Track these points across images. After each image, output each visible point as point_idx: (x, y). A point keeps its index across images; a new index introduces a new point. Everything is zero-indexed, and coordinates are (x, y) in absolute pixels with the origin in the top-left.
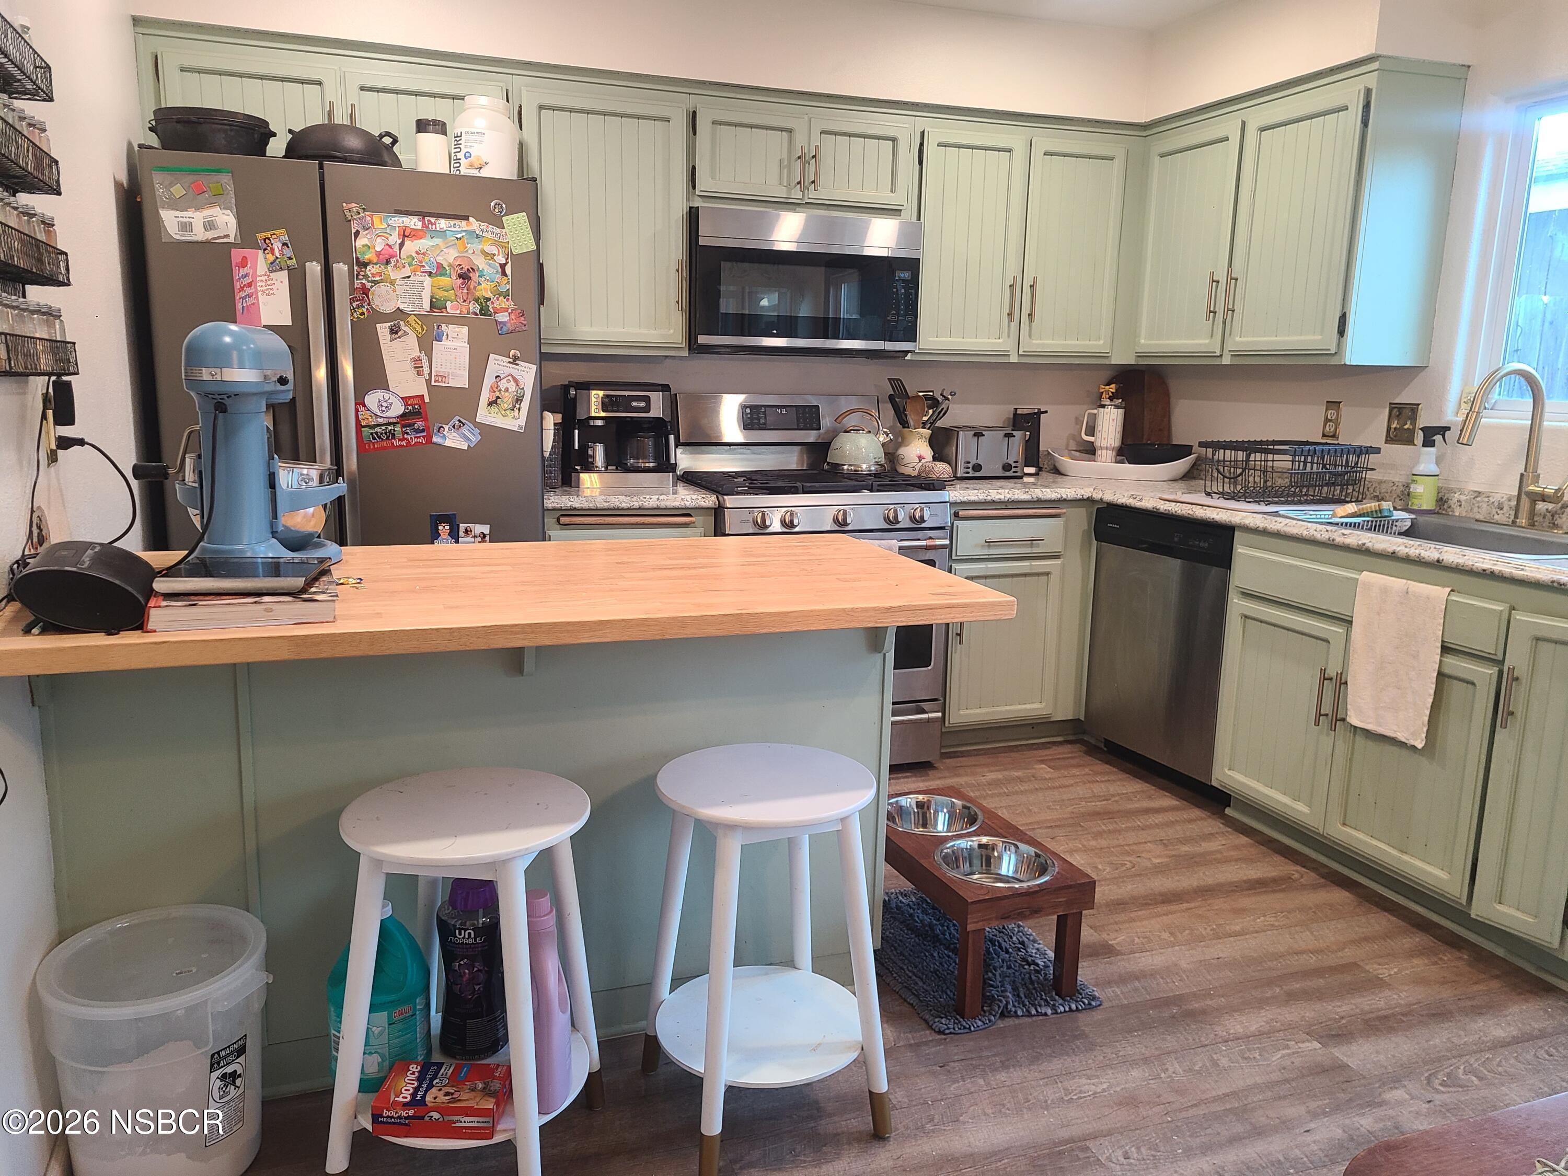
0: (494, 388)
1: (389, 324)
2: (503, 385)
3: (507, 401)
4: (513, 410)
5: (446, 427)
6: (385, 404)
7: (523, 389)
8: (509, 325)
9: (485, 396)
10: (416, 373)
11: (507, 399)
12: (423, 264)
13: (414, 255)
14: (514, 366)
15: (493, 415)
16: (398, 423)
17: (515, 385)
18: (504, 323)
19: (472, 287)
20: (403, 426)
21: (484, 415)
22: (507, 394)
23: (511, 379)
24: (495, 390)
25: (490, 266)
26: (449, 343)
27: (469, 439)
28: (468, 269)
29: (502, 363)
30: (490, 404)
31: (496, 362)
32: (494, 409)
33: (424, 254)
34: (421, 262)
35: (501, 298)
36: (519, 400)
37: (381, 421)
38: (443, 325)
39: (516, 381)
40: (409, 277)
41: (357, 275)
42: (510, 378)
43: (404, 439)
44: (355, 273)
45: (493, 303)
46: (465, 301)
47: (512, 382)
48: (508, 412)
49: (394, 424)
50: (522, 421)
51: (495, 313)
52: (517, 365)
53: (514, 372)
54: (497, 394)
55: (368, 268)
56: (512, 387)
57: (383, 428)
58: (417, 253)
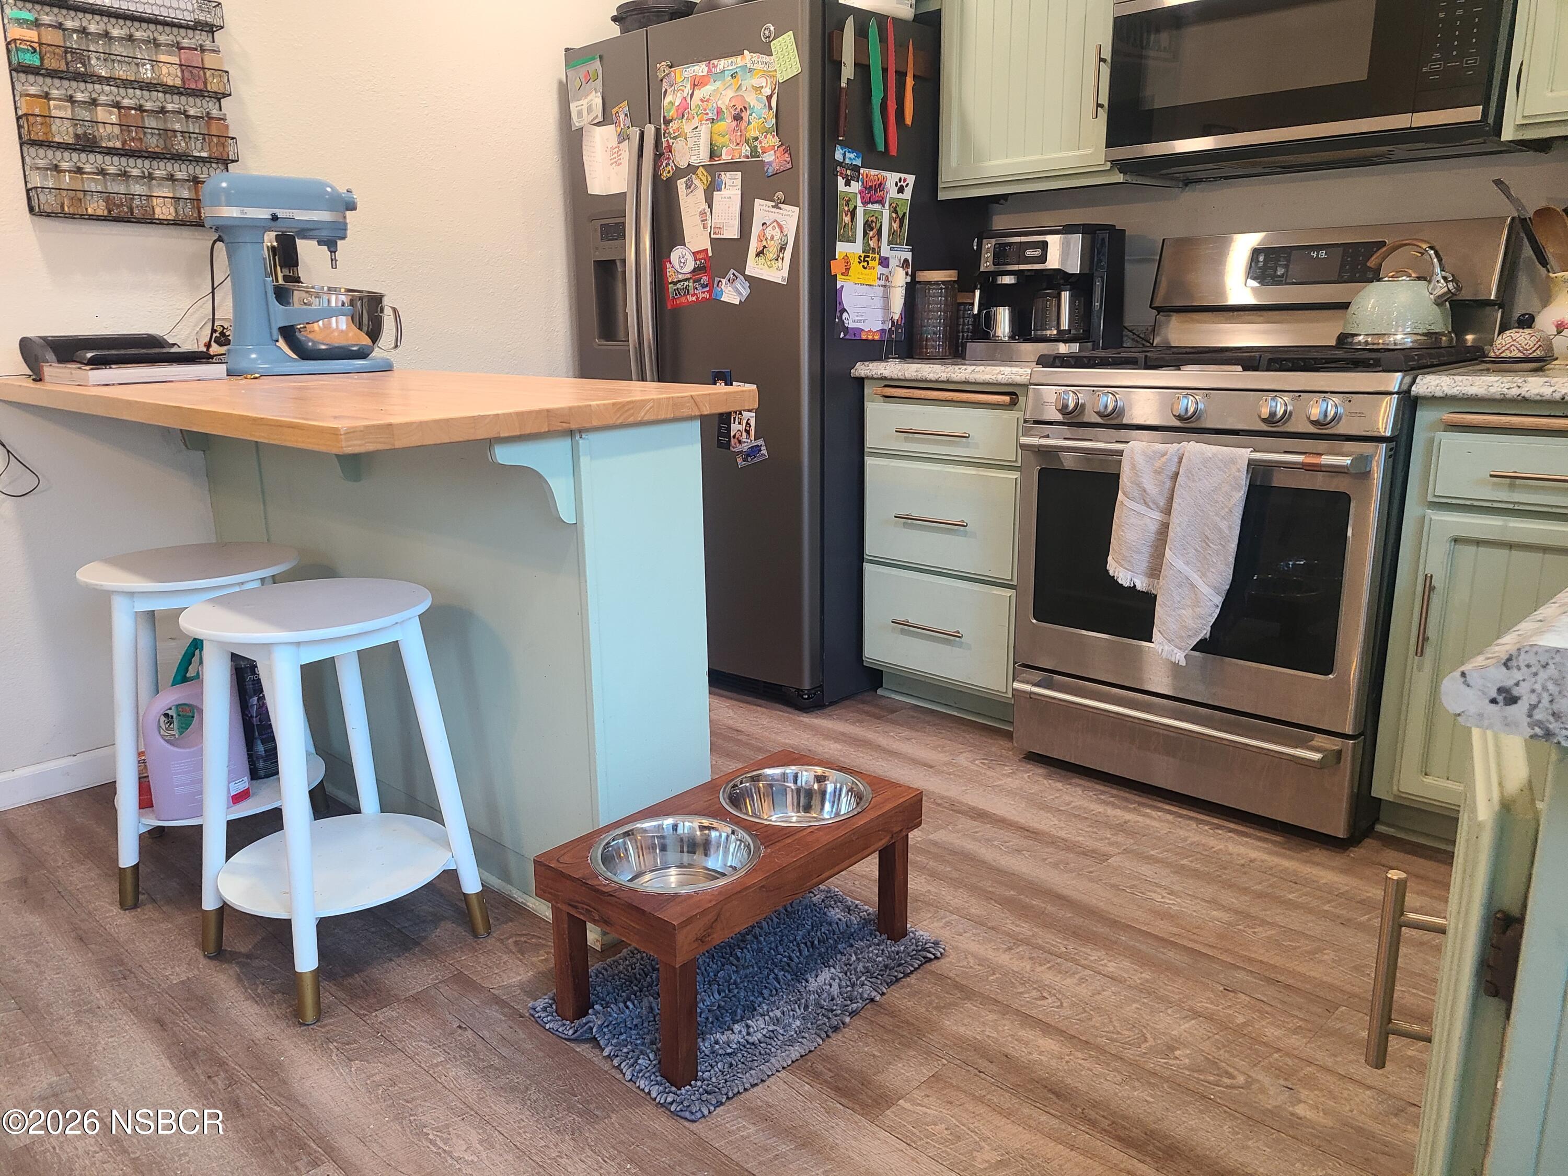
0: (762, 237)
1: (685, 179)
2: (769, 232)
3: (772, 252)
4: (777, 260)
5: (724, 281)
6: (683, 260)
7: (786, 235)
8: (774, 165)
9: (753, 247)
10: (702, 226)
11: (772, 248)
12: (707, 111)
13: (700, 103)
14: (778, 210)
15: (760, 266)
16: (690, 278)
17: (779, 232)
18: (770, 163)
19: (743, 128)
20: (694, 282)
21: (754, 267)
22: (773, 242)
23: (776, 226)
24: (762, 238)
25: (758, 101)
26: (728, 192)
27: (740, 294)
28: (741, 109)
29: (766, 208)
30: (758, 255)
31: (762, 208)
32: (761, 260)
33: (708, 101)
34: (705, 110)
35: (769, 135)
36: (782, 249)
37: (681, 277)
38: (722, 173)
39: (781, 227)
40: (697, 128)
41: (664, 134)
42: (775, 224)
43: (694, 295)
44: (662, 132)
45: (761, 142)
46: (738, 144)
47: (777, 230)
48: (773, 262)
49: (688, 279)
50: (785, 273)
51: (764, 153)
52: (780, 209)
53: (779, 218)
54: (764, 243)
55: (671, 125)
56: (777, 234)
57: (682, 283)
58: (702, 101)
